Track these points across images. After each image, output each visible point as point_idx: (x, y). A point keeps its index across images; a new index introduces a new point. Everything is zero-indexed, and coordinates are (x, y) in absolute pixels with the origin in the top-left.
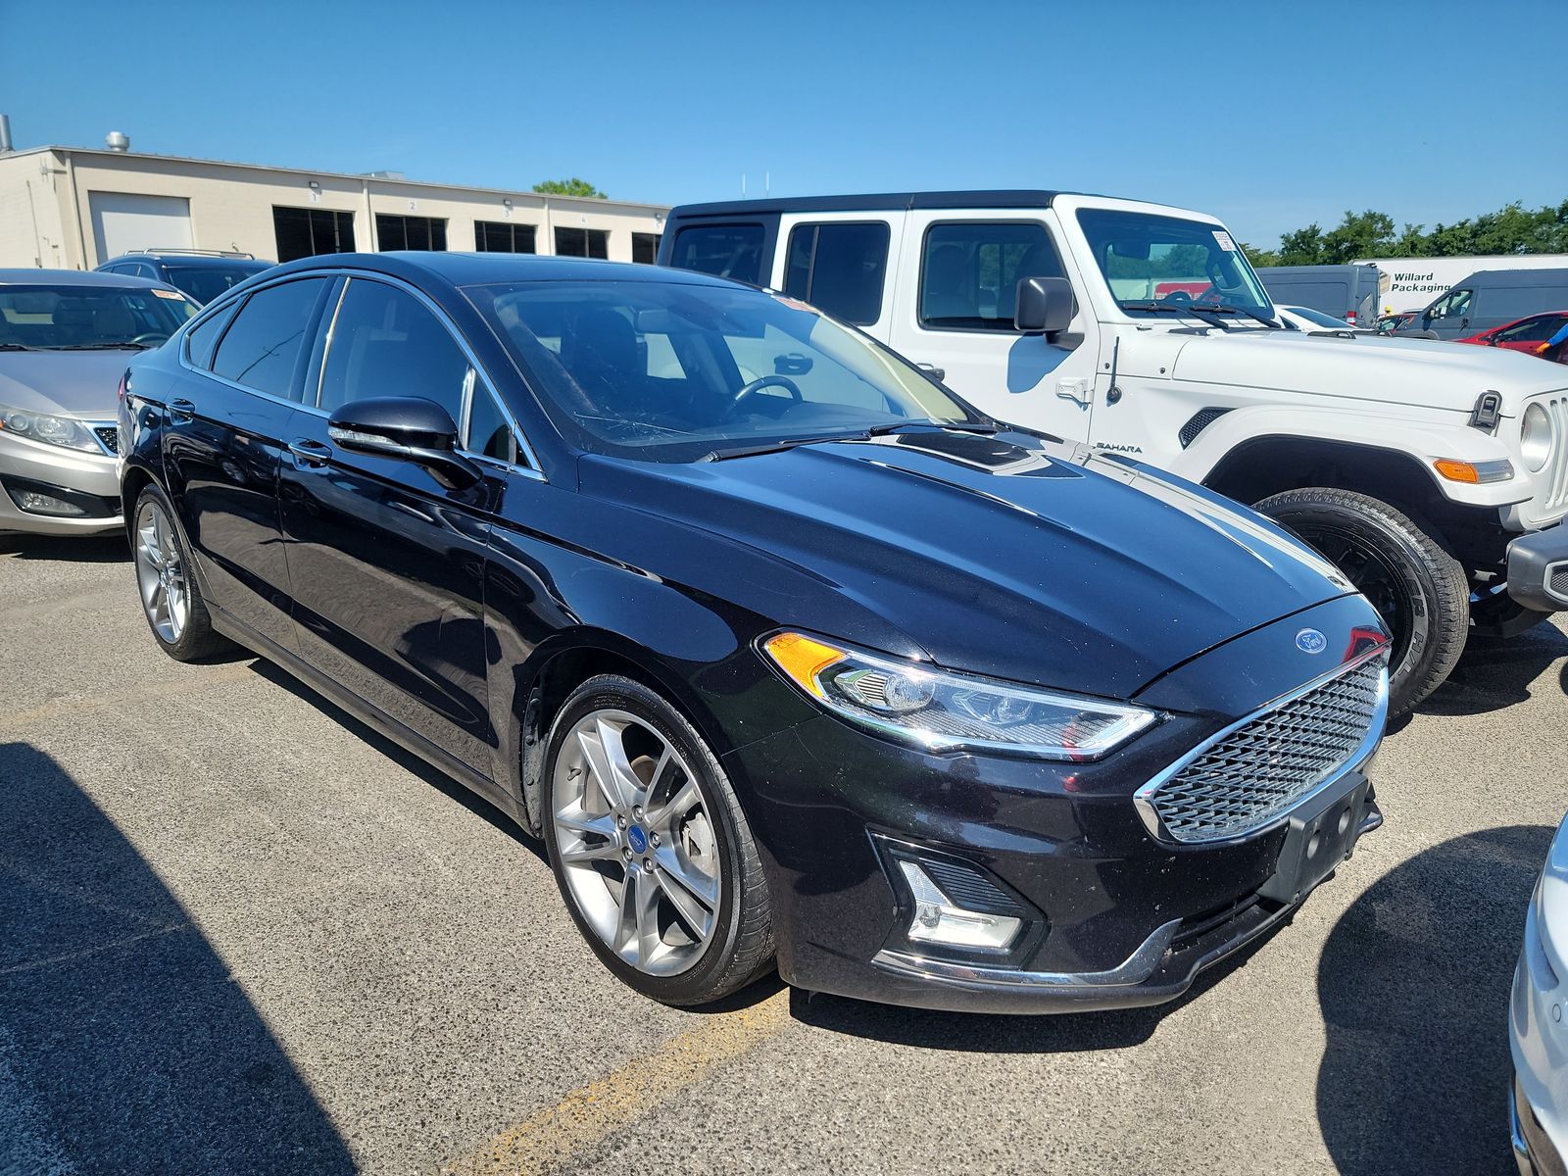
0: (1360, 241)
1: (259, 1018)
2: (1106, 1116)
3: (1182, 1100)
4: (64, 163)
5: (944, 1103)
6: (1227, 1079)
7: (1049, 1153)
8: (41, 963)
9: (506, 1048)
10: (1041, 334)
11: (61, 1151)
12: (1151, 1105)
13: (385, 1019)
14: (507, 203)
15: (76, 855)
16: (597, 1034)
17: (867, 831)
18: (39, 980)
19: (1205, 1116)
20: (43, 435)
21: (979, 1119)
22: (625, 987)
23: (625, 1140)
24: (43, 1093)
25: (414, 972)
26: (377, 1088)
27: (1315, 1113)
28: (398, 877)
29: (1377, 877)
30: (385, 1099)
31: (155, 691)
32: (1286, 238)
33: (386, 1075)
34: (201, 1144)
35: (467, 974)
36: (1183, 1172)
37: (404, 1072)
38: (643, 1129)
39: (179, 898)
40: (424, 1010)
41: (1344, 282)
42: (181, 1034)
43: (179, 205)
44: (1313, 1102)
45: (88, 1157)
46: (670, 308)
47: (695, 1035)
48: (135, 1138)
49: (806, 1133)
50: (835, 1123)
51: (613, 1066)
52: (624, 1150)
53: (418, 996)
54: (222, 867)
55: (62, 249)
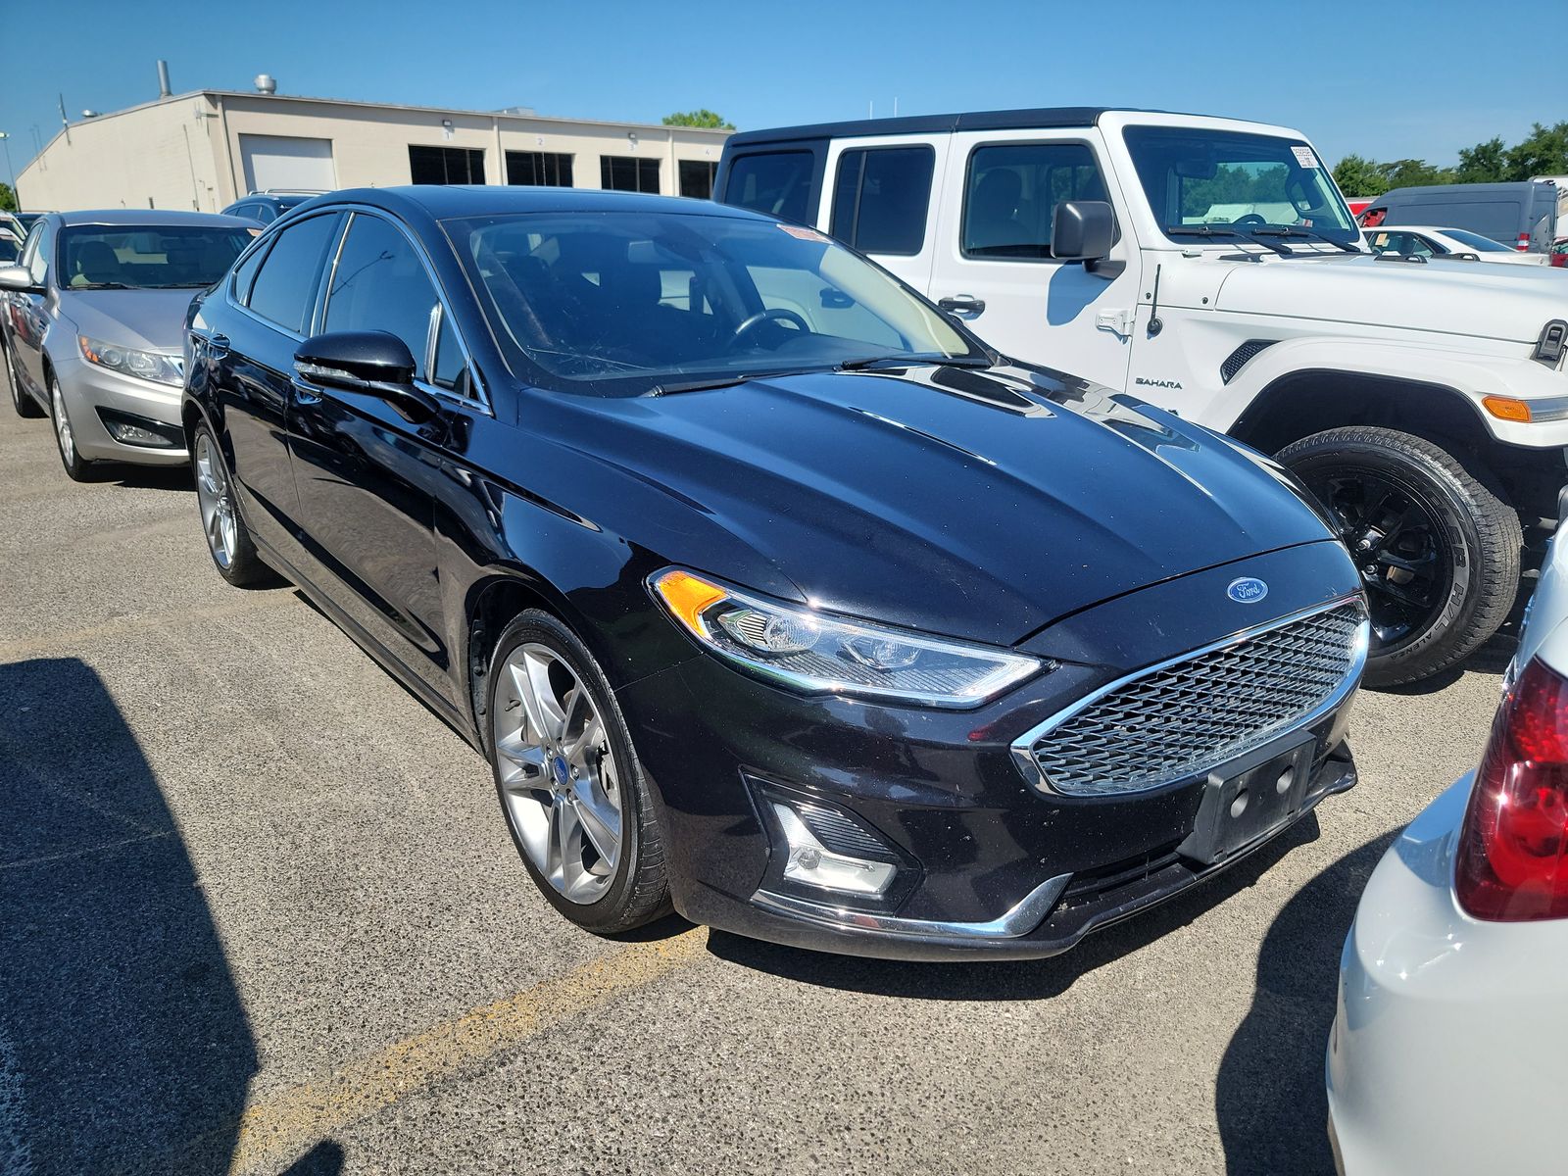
0: (1549, 155)
1: (211, 922)
2: (994, 1066)
3: (1076, 1055)
4: (216, 108)
5: (833, 1045)
6: (1132, 1038)
7: (923, 1099)
8: (35, 861)
9: (427, 964)
10: (1079, 262)
11: (6, 1032)
12: (1044, 1059)
13: (323, 930)
14: (632, 136)
15: (92, 764)
16: (514, 956)
17: (740, 771)
18: (29, 877)
19: (1097, 1073)
20: (134, 369)
21: (863, 1060)
22: (555, 912)
23: (512, 1058)
24: (5, 979)
25: (362, 887)
26: (298, 993)
27: (1214, 1078)
28: (374, 797)
29: (1365, 841)
30: (303, 1004)
31: (204, 613)
32: (1464, 154)
33: (310, 982)
34: (128, 1034)
35: (410, 892)
36: (1055, 1126)
37: (326, 980)
38: (532, 1048)
39: (171, 807)
40: (361, 923)
41: (1519, 203)
42: (139, 932)
43: (321, 146)
44: (1217, 1067)
45: (28, 1039)
46: (655, 239)
47: (608, 961)
48: (73, 1024)
49: (687, 1062)
50: (718, 1055)
51: (521, 987)
52: (509, 1067)
53: (360, 909)
54: (217, 780)
55: (216, 191)
